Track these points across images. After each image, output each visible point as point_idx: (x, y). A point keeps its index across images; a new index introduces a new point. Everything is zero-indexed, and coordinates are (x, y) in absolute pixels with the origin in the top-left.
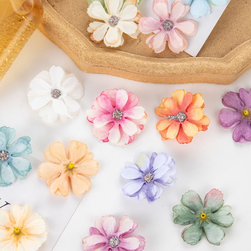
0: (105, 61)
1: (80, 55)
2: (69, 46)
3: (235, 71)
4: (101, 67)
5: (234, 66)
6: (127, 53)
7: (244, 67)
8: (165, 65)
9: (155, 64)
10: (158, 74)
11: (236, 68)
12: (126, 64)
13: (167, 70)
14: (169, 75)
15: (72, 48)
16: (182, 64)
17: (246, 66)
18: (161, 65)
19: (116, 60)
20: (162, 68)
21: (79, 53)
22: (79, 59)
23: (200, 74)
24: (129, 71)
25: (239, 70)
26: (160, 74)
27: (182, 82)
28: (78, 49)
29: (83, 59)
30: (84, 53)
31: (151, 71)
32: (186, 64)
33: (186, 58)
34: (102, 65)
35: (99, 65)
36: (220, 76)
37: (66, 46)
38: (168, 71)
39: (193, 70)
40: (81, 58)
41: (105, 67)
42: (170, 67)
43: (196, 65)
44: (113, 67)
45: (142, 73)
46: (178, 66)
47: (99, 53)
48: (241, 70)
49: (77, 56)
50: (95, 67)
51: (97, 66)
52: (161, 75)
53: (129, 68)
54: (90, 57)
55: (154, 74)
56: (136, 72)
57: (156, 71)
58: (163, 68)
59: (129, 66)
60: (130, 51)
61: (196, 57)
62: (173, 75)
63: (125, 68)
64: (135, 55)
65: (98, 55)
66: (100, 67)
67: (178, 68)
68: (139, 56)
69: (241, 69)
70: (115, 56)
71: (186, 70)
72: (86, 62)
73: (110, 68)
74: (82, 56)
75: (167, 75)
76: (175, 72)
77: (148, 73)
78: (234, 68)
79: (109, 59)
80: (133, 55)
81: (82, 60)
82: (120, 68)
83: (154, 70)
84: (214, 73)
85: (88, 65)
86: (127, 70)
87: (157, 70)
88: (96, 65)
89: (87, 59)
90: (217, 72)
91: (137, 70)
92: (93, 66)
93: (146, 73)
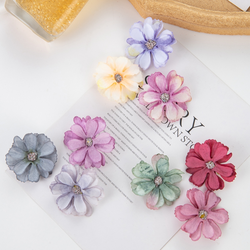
0: (165, 11)
1: (143, 4)
4: (161, 16)
6: (184, 4)
8: (218, 17)
9: (210, 16)
10: (212, 25)
12: (183, 14)
13: (220, 22)
16: (234, 17)
18: (215, 17)
19: (175, 10)
20: (215, 20)
21: (142, 1)
22: (142, 8)
24: (186, 20)
26: (214, 25)
27: (231, 34)
29: (146, 8)
30: (146, 2)
31: (206, 22)
32: (238, 17)
33: (237, 12)
34: (162, 14)
35: (159, 14)
38: (221, 23)
39: (243, 23)
40: (144, 6)
41: (165, 16)
42: (223, 20)
43: (247, 18)
44: (172, 16)
45: (197, 24)
46: (231, 19)
47: (160, 3)
49: (140, 4)
50: (156, 15)
51: (158, 14)
53: (186, 18)
54: (152, 6)
55: (208, 24)
56: (192, 22)
57: (210, 22)
58: (217, 20)
59: (186, 17)
60: (187, 2)
61: (246, 11)
62: (225, 27)
63: (182, 18)
64: (191, 6)
65: (159, 5)
67: (231, 20)
68: (195, 7)
70: (174, 7)
71: (237, 23)
72: (148, 10)
73: (169, 17)
75: (219, 27)
76: (227, 24)
77: (203, 24)
79: (169, 9)
80: (189, 6)
81: (144, 8)
82: (178, 18)
83: (209, 21)
85: (150, 13)
86: (184, 20)
87: (211, 21)
88: (157, 13)
89: (149, 8)
91: (193, 20)
92: (154, 14)
93: (201, 23)
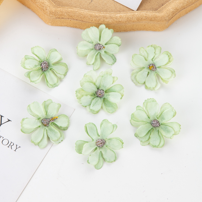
0: (66, 14)
1: (46, 10)
2: (37, 4)
3: (167, 18)
5: (166, 14)
7: (174, 15)
8: (112, 15)
9: (105, 15)
10: (108, 22)
11: (167, 16)
12: (82, 16)
13: (114, 19)
14: (116, 23)
15: (39, 5)
17: (175, 15)
18: (109, 15)
19: (74, 13)
20: (110, 18)
21: (44, 8)
22: (45, 13)
23: (140, 21)
24: (85, 21)
25: (170, 18)
26: (109, 22)
28: (44, 5)
29: (48, 13)
30: (48, 8)
31: (102, 20)
32: (129, 14)
34: (63, 17)
35: (61, 17)
36: (155, 22)
37: (34, 4)
38: (115, 20)
39: (134, 18)
40: (46, 12)
41: (66, 19)
42: (117, 17)
43: (137, 14)
44: (72, 18)
45: (95, 22)
46: (123, 15)
48: (172, 18)
49: (43, 11)
50: (58, 19)
51: (59, 18)
52: (110, 23)
53: (85, 18)
54: (53, 11)
55: (104, 22)
56: (90, 21)
57: (106, 20)
58: (111, 18)
60: (84, 8)
62: (119, 23)
63: (81, 19)
65: (60, 10)
66: (62, 19)
67: (123, 17)
69: (171, 17)
70: (73, 10)
71: (129, 18)
72: (51, 15)
73: (70, 20)
74: (47, 11)
75: (114, 23)
76: (120, 20)
77: (100, 22)
78: (166, 16)
79: (69, 12)
81: (47, 14)
82: (77, 19)
83: (104, 19)
84: (151, 21)
85: (52, 17)
86: (83, 20)
87: (107, 19)
88: (59, 17)
89: (51, 13)
90: (153, 20)
91: (91, 20)
92: (56, 18)
93: (98, 22)
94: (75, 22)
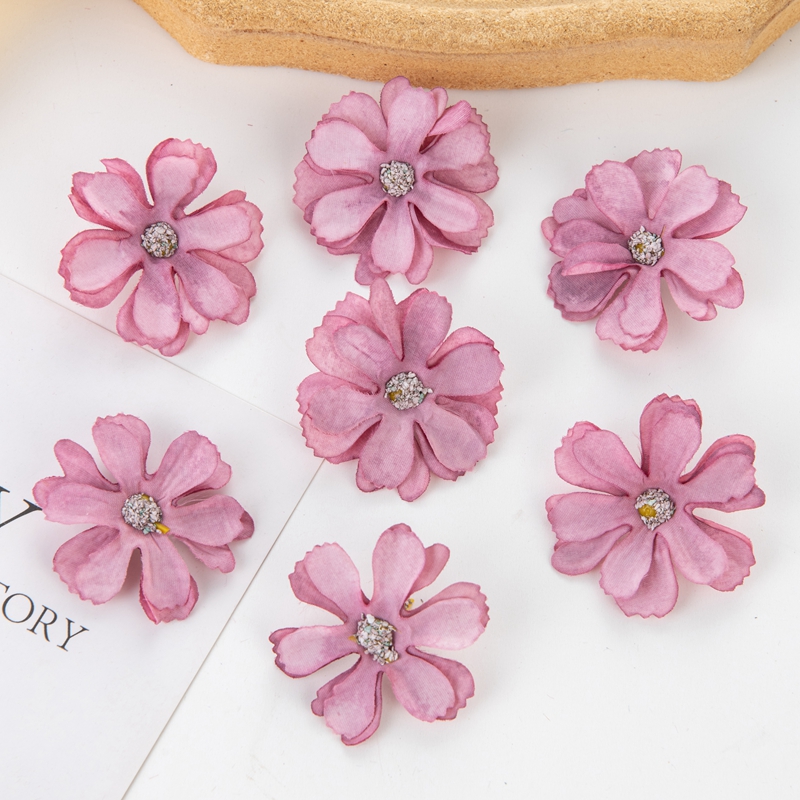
0: (279, 13)
3: (747, 21)
4: (266, 35)
5: (743, 4)
7: (777, 8)
8: (494, 13)
9: (459, 13)
10: (472, 46)
11: (749, 13)
12: (353, 18)
13: (504, 31)
14: (513, 50)
16: (556, 6)
17: (785, 7)
18: (479, 15)
19: (318, 7)
20: (484, 25)
22: (185, 11)
23: (622, 39)
24: (368, 42)
25: (760, 19)
26: (480, 47)
27: (558, 79)
29: (199, 10)
31: (446, 37)
32: (570, 6)
34: (267, 27)
35: (257, 27)
36: (694, 43)
38: (507, 35)
39: (594, 25)
41: (280, 33)
42: (513, 21)
43: (606, 7)
44: (309, 32)
45: (414, 48)
46: (543, 15)
48: (769, 21)
50: (244, 35)
51: (251, 31)
52: (483, 52)
53: (367, 31)
55: (458, 47)
56: (393, 45)
57: (465, 35)
58: (490, 26)
59: (364, 25)
62: (526, 50)
63: (351, 33)
66: (262, 36)
67: (544, 20)
69: (768, 16)
71: (572, 27)
72: (210, 18)
73: (298, 38)
75: (503, 51)
76: (531, 36)
77: (436, 47)
78: (743, 13)
79: (293, 5)
81: (194, 12)
82: (333, 34)
83: (457, 33)
84: (673, 36)
85: (219, 28)
86: (360, 40)
87: (468, 31)
88: (247, 27)
89: (212, 8)
90: (682, 31)
91: (397, 36)
92: (237, 31)
93: (430, 45)
94: (323, 49)
